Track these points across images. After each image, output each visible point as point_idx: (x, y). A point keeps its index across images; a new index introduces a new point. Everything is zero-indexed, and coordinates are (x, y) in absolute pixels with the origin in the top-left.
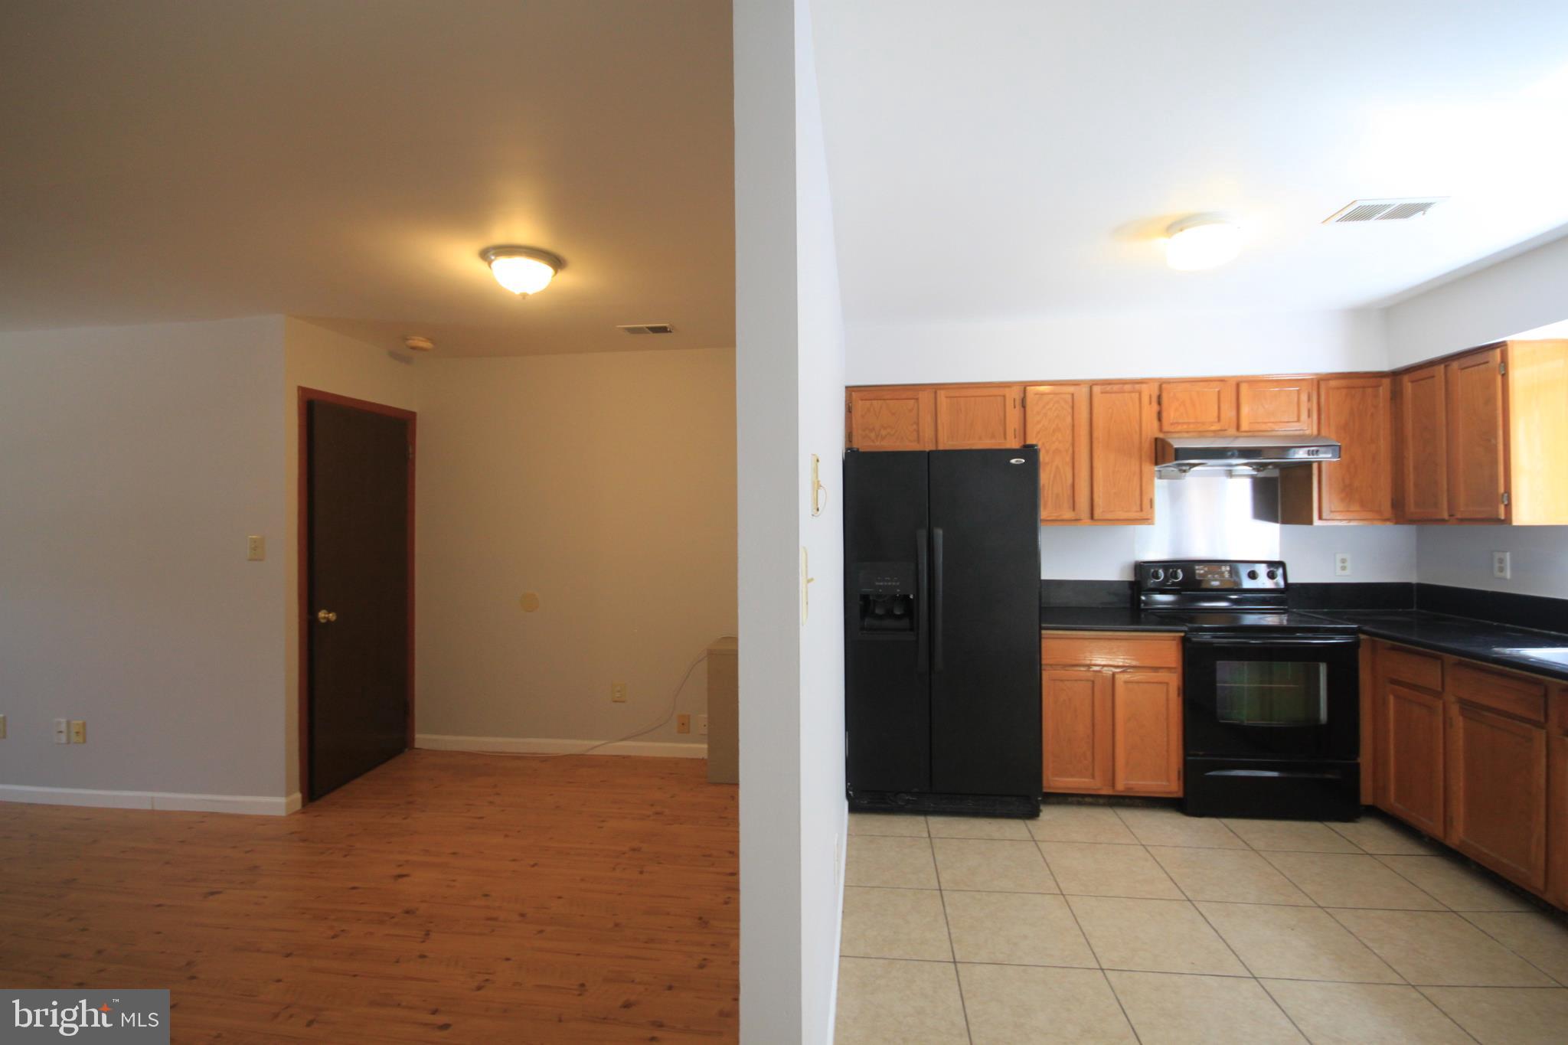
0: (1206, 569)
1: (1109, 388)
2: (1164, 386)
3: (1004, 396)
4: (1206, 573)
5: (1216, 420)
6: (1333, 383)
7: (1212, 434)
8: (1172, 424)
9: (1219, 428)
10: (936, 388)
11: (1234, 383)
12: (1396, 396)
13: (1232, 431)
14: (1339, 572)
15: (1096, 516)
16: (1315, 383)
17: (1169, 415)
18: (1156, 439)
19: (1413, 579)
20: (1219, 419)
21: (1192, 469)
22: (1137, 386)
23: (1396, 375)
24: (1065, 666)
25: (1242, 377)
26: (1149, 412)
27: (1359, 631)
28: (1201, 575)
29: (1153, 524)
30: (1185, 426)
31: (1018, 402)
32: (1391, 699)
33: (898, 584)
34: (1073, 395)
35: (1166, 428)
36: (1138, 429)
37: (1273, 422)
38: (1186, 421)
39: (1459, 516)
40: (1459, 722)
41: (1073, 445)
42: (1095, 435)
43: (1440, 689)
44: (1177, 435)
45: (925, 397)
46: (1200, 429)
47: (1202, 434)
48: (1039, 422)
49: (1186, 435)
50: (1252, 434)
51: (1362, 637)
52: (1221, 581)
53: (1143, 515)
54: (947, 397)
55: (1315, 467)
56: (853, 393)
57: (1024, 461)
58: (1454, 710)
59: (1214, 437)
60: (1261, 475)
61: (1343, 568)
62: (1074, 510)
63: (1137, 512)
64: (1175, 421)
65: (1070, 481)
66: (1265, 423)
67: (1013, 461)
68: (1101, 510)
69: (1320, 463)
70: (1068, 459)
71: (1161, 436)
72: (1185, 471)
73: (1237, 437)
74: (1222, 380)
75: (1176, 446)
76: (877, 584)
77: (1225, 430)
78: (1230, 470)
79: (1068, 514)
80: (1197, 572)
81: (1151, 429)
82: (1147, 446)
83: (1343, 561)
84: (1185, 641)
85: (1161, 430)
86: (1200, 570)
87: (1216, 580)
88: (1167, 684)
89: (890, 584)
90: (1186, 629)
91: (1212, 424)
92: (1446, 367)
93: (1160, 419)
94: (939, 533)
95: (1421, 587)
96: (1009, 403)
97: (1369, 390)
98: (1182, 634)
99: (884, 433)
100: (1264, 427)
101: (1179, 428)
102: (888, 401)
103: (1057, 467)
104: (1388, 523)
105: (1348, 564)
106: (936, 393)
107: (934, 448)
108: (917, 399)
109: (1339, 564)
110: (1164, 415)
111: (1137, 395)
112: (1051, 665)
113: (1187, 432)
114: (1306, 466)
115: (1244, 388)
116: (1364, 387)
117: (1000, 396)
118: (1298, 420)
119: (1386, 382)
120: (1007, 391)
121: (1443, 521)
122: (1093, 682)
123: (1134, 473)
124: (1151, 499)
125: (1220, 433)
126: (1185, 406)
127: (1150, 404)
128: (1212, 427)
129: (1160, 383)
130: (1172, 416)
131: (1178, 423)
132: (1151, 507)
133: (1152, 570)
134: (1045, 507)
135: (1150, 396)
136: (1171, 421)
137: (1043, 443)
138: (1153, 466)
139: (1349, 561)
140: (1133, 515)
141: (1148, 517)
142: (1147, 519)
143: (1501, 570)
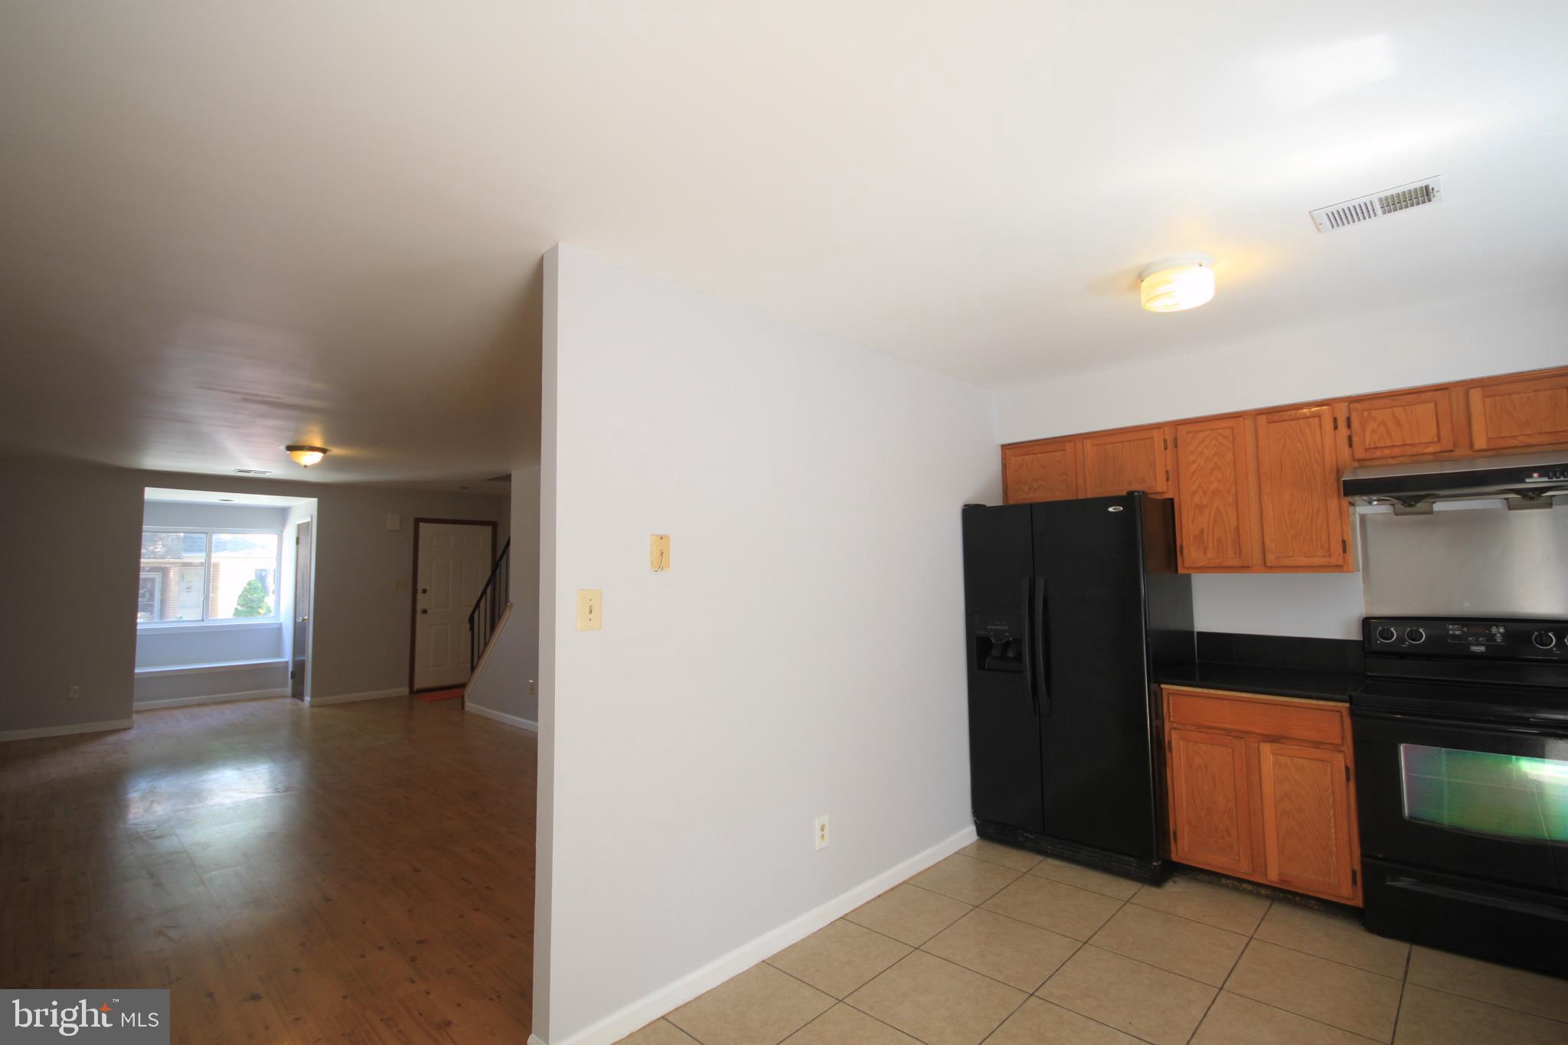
0: (1465, 629)
2: (1355, 406)
3: (1152, 438)
4: (1466, 635)
5: (1436, 439)
7: (1431, 457)
8: (1367, 450)
9: (1439, 449)
10: (1080, 439)
11: (1464, 390)
13: (1462, 452)
15: (1269, 564)
20: (1440, 440)
25: (1474, 380)
26: (1335, 437)
28: (1456, 637)
29: (1347, 573)
30: (1387, 452)
31: (1170, 444)
33: (1006, 628)
34: (1234, 429)
35: (1359, 455)
36: (1320, 459)
37: (1529, 435)
38: (1390, 444)
41: (1237, 483)
42: (1263, 470)
44: (1378, 462)
45: (1072, 448)
46: (1409, 453)
48: (1194, 462)
49: (1390, 461)
50: (1494, 452)
52: (1488, 646)
53: (1335, 561)
54: (1094, 446)
56: (1007, 451)
57: (1122, 508)
59: (1436, 460)
62: (1241, 554)
63: (1323, 556)
64: (1372, 446)
65: (1234, 524)
66: (1516, 436)
67: (1111, 509)
68: (1277, 556)
70: (1231, 499)
71: (1353, 465)
73: (1474, 458)
74: (1442, 388)
76: (989, 627)
80: (1452, 632)
81: (1338, 458)
85: (1353, 458)
86: (1456, 631)
87: (1479, 645)
89: (999, 627)
91: (1427, 444)
93: (1351, 445)
94: (1040, 581)
96: (1158, 446)
98: (1346, 705)
99: (1035, 485)
100: (1513, 442)
101: (1378, 454)
102: (1037, 455)
103: (1218, 510)
106: (1083, 443)
107: (1075, 498)
108: (1065, 448)
110: (1356, 438)
111: (1317, 419)
113: (1393, 457)
115: (1476, 394)
117: (1150, 438)
120: (1157, 433)
123: (1318, 512)
124: (1344, 542)
125: (1438, 457)
126: (1386, 426)
127: (1336, 428)
128: (1431, 449)
129: (1347, 403)
130: (1367, 441)
131: (1377, 448)
132: (1345, 551)
133: (1380, 628)
134: (1205, 553)
135: (1335, 420)
136: (1367, 446)
137: (1200, 484)
138: (1345, 501)
140: (1318, 560)
141: (1343, 563)
142: (1340, 566)
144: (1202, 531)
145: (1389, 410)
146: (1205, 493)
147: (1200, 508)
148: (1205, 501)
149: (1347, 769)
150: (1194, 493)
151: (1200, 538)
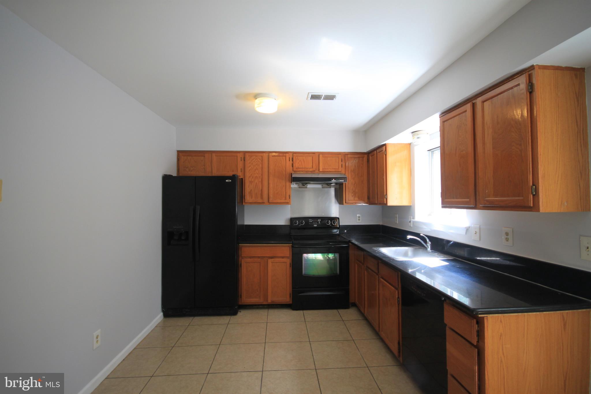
0: (313, 220)
2: (294, 155)
3: (237, 156)
4: (313, 222)
6: (349, 156)
7: (310, 172)
8: (296, 168)
9: (312, 170)
10: (212, 152)
11: (318, 154)
12: (368, 161)
13: (317, 171)
14: (358, 221)
15: (270, 202)
16: (344, 155)
17: (296, 165)
19: (381, 223)
20: (313, 167)
22: (285, 154)
23: (368, 154)
24: (251, 257)
25: (320, 152)
26: (289, 164)
28: (311, 223)
29: (291, 204)
30: (301, 169)
31: (242, 159)
32: (356, 265)
33: (182, 227)
34: (262, 157)
35: (295, 170)
36: (285, 170)
37: (330, 169)
38: (302, 167)
41: (262, 175)
42: (270, 171)
43: (363, 262)
45: (208, 156)
46: (306, 170)
47: (307, 172)
48: (250, 166)
50: (324, 172)
51: (350, 244)
53: (287, 201)
54: (216, 156)
55: (344, 184)
56: (180, 153)
57: (231, 181)
59: (311, 173)
61: (359, 220)
62: (262, 199)
63: (285, 200)
65: (261, 188)
66: (328, 169)
67: (227, 181)
68: (272, 199)
70: (260, 180)
71: (291, 172)
73: (319, 174)
74: (314, 153)
75: (293, 176)
76: (174, 227)
77: (315, 171)
79: (260, 200)
80: (310, 221)
81: (289, 169)
82: (288, 176)
84: (292, 247)
85: (293, 170)
86: (311, 221)
87: (316, 224)
88: (286, 263)
89: (179, 227)
91: (310, 168)
92: (377, 151)
93: (293, 166)
94: (198, 207)
96: (239, 159)
97: (361, 159)
98: (293, 244)
99: (192, 169)
101: (299, 170)
102: (194, 157)
103: (256, 183)
105: (360, 218)
106: (212, 154)
108: (204, 156)
109: (358, 218)
110: (294, 164)
111: (285, 157)
112: (245, 257)
113: (302, 171)
115: (321, 156)
116: (359, 157)
117: (236, 156)
118: (338, 168)
119: (366, 156)
120: (238, 154)
122: (260, 263)
123: (284, 186)
124: (289, 195)
125: (313, 172)
126: (301, 162)
127: (289, 161)
128: (311, 170)
129: (292, 154)
130: (297, 165)
131: (299, 168)
132: (289, 198)
133: (294, 221)
134: (252, 198)
135: (289, 158)
136: (296, 167)
137: (251, 174)
138: (290, 183)
139: (361, 217)
140: (283, 201)
141: (289, 202)
142: (288, 203)
143: (396, 221)
144: (251, 190)
145: (302, 157)
146: (253, 178)
147: (251, 182)
148: (252, 180)
149: (290, 263)
150: (250, 177)
151: (250, 193)
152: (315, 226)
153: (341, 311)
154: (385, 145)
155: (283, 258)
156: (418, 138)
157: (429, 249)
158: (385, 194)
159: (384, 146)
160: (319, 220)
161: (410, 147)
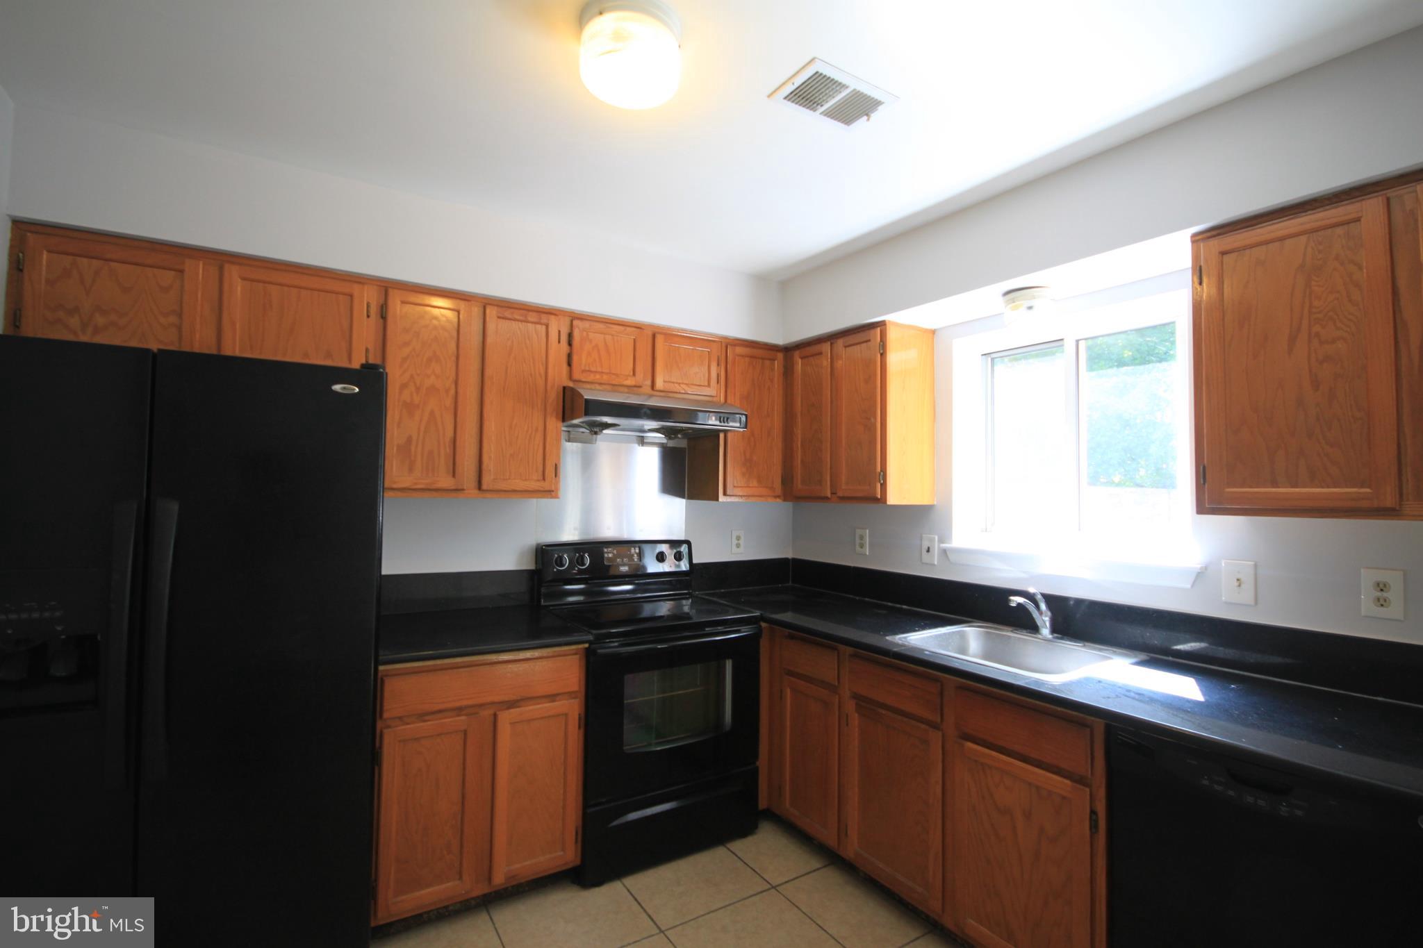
0: (615, 552)
1: (508, 314)
2: (576, 323)
3: (351, 296)
4: (615, 557)
5: (632, 373)
6: (739, 350)
7: (626, 390)
8: (584, 371)
9: (633, 382)
10: (221, 259)
11: (650, 334)
12: (788, 371)
13: (647, 387)
14: (735, 549)
15: (484, 487)
16: (724, 345)
17: (581, 360)
18: (564, 388)
19: (789, 555)
20: (634, 374)
21: (605, 432)
22: (544, 319)
23: (788, 351)
24: (422, 716)
25: (658, 327)
26: (559, 351)
27: (762, 618)
28: (609, 559)
29: (557, 497)
30: (598, 376)
31: (374, 310)
32: (788, 691)
34: (458, 312)
35: (576, 376)
36: (543, 372)
37: (686, 384)
38: (599, 369)
39: (840, 494)
40: (855, 719)
41: (456, 383)
42: (488, 372)
43: (837, 684)
44: (588, 386)
45: (198, 271)
46: (614, 382)
47: (615, 387)
48: (407, 344)
49: (598, 387)
50: (666, 393)
51: (763, 625)
52: (629, 565)
53: (546, 485)
54: (244, 279)
55: (722, 435)
56: (24, 233)
57: (357, 390)
58: (850, 706)
60: (671, 444)
61: (738, 546)
62: (454, 476)
63: (538, 480)
64: (587, 369)
65: (450, 433)
66: (679, 383)
67: (337, 387)
68: (492, 477)
69: (725, 432)
70: (449, 402)
71: (571, 384)
72: (596, 433)
73: (651, 396)
74: (639, 327)
75: (586, 397)
77: (640, 387)
78: (643, 437)
79: (446, 482)
80: (606, 555)
81: (559, 377)
82: (554, 396)
83: (738, 538)
84: (589, 655)
85: (570, 377)
86: (609, 553)
87: (624, 565)
88: (566, 715)
90: (591, 638)
91: (626, 377)
92: (831, 344)
93: (569, 364)
94: (170, 511)
95: (796, 562)
96: (360, 312)
97: (767, 362)
98: (587, 645)
99: (102, 319)
100: (677, 388)
101: (591, 378)
102: (113, 264)
103: (432, 413)
104: (778, 500)
105: (741, 542)
106: (221, 269)
108: (182, 271)
109: (735, 542)
110: (575, 358)
111: (544, 327)
112: (400, 718)
113: (600, 384)
114: (714, 434)
115: (659, 340)
116: (763, 359)
117: (345, 294)
118: (709, 385)
119: (780, 356)
120: (356, 289)
121: (825, 499)
122: (465, 732)
123: (537, 430)
124: (556, 465)
126: (599, 351)
127: (559, 342)
128: (629, 382)
129: (571, 318)
130: (584, 361)
131: (590, 371)
132: (556, 476)
133: (556, 555)
134: (411, 470)
135: (559, 331)
136: (583, 368)
137: (412, 376)
138: (554, 424)
139: (742, 538)
140: (533, 485)
141: (553, 489)
142: (551, 491)
143: (862, 546)
144: (409, 440)
145: (602, 336)
146: (418, 389)
147: (410, 408)
149: (579, 714)
150: (404, 386)
151: (406, 449)
152: (624, 569)
153: (738, 846)
154: (882, 324)
155: (553, 701)
156: (1030, 308)
157: (1046, 632)
158: (879, 469)
159: (879, 329)
160: (633, 550)
161: (933, 339)
